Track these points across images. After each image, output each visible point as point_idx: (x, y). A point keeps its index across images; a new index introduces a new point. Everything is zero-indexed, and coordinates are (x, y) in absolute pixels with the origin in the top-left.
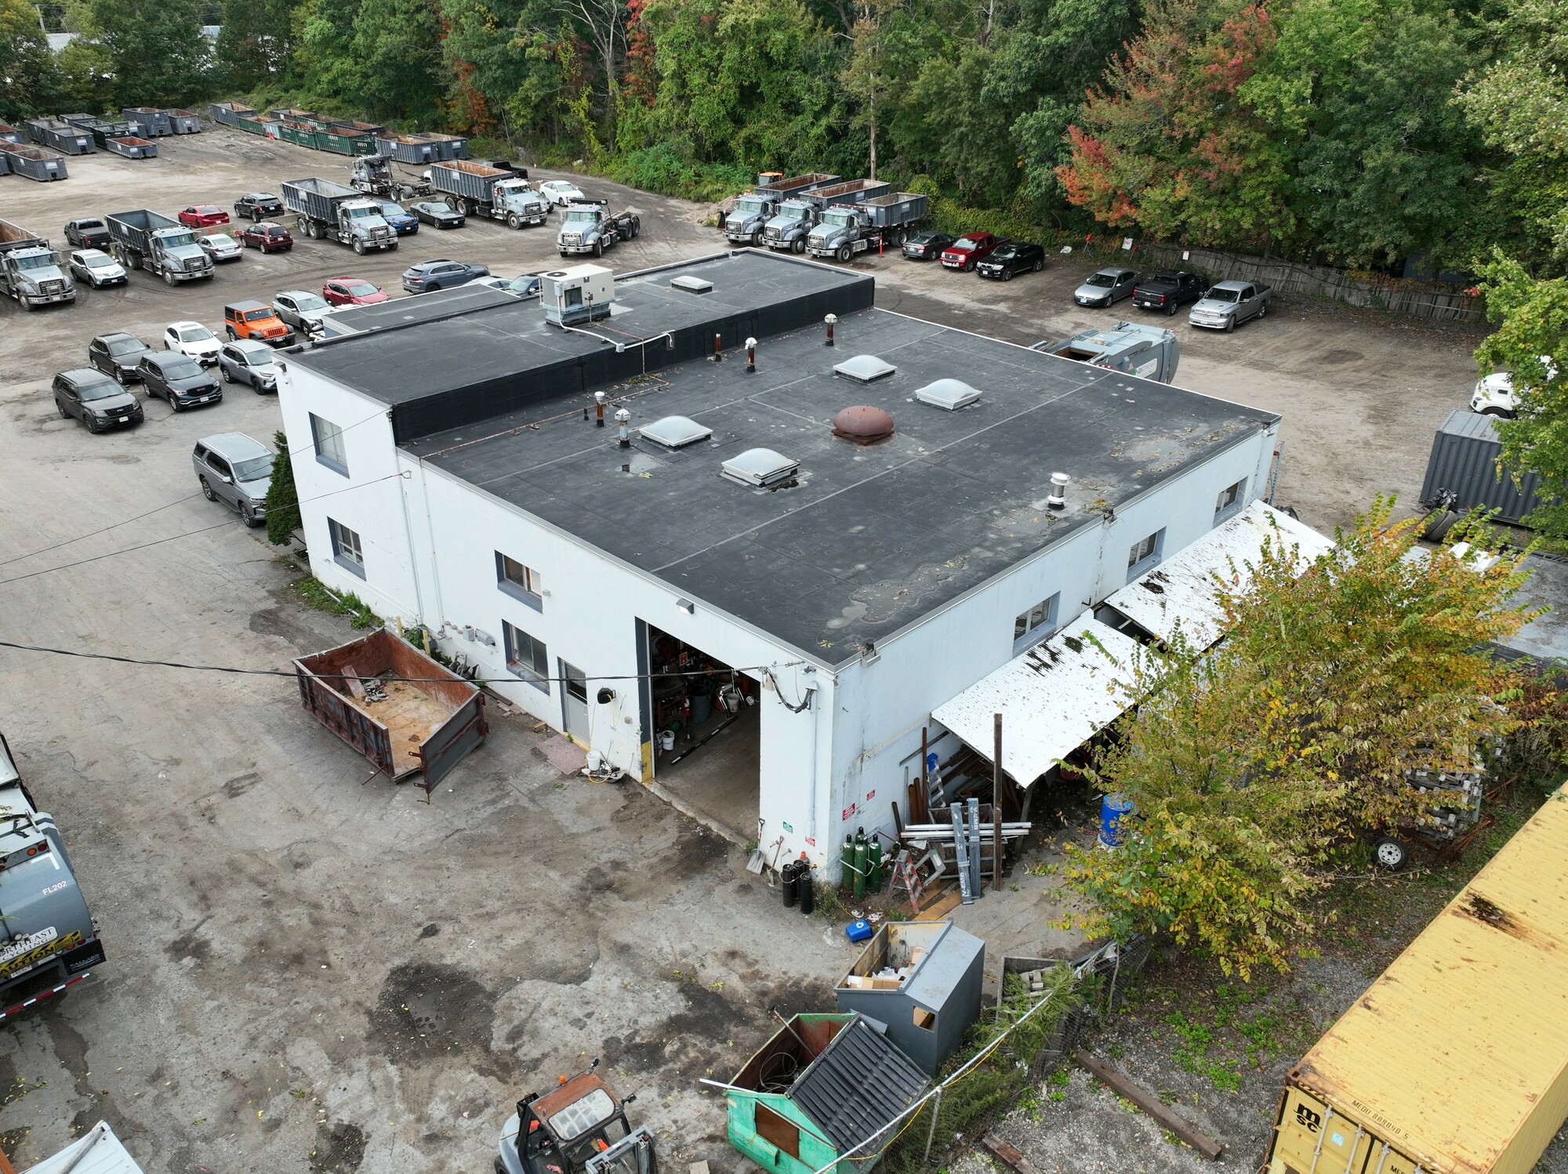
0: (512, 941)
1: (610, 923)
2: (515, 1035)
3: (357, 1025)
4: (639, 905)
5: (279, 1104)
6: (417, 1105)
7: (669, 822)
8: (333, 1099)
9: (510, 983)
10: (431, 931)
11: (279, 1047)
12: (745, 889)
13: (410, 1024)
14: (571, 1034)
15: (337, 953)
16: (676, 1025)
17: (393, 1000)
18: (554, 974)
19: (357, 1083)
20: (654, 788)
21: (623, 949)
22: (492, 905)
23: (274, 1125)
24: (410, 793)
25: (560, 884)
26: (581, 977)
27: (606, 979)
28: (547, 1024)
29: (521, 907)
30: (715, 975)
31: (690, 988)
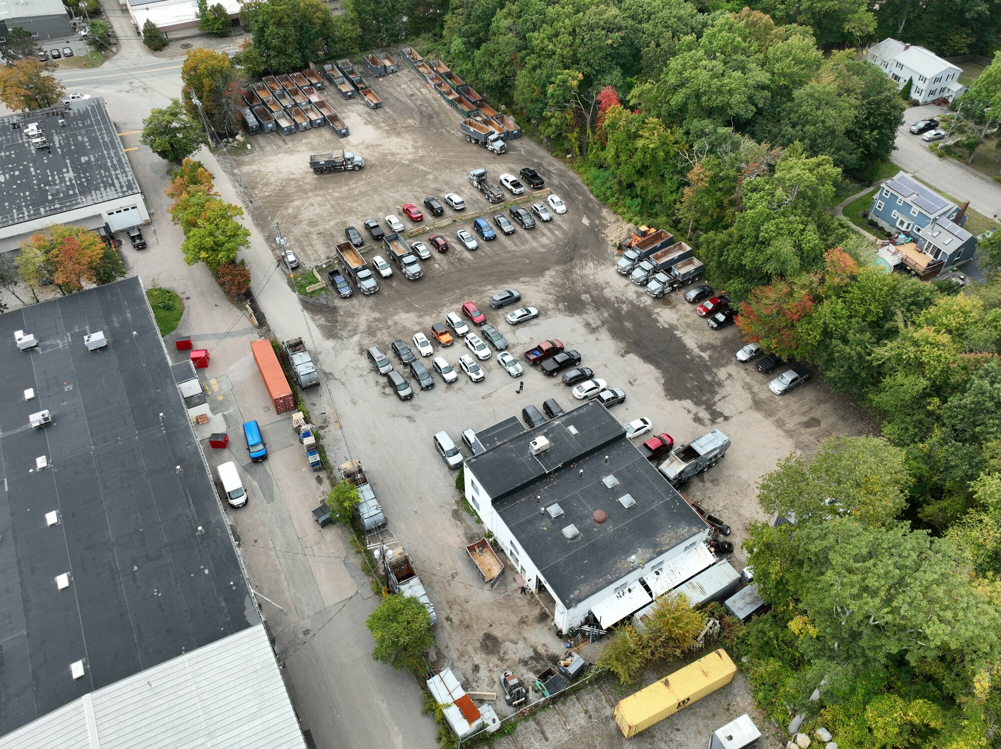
0: (505, 632)
1: (523, 632)
2: (504, 653)
3: (478, 645)
4: (529, 628)
5: (466, 658)
6: (488, 664)
7: (538, 607)
8: (475, 659)
9: (504, 641)
10: (491, 626)
11: (466, 646)
12: (550, 629)
13: (487, 646)
14: (513, 655)
15: (475, 627)
16: (531, 658)
17: (484, 640)
18: (512, 642)
19: (478, 656)
20: (537, 596)
21: (525, 638)
22: (503, 622)
23: (466, 661)
24: (488, 586)
25: (515, 619)
26: (516, 643)
27: (521, 645)
28: (510, 652)
29: (507, 623)
30: (541, 650)
31: (535, 651)
